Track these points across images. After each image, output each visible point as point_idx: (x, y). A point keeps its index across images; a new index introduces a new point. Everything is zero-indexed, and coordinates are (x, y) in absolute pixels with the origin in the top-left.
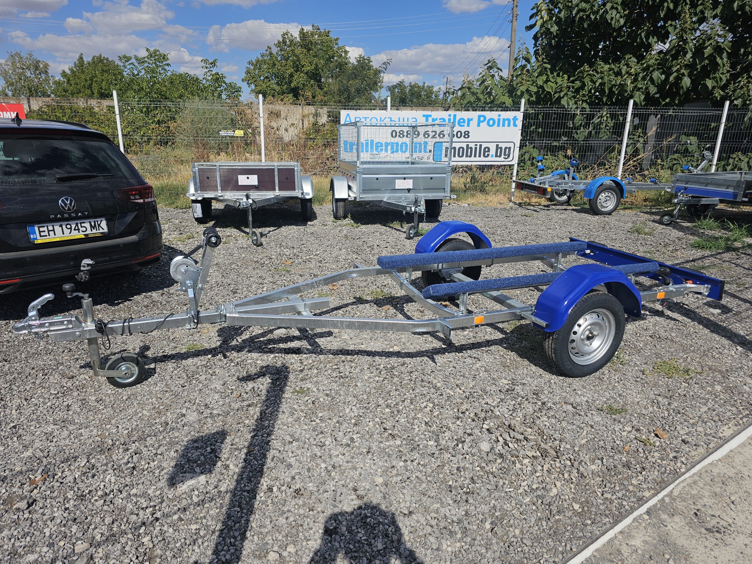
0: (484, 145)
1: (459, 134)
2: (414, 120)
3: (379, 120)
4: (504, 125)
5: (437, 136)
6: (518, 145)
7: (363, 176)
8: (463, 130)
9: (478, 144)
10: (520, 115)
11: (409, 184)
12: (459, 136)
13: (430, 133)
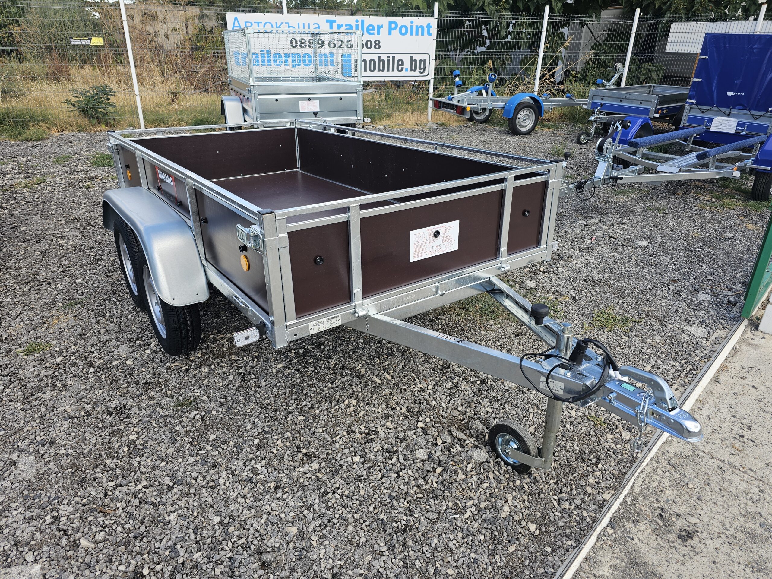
0: (397, 58)
1: (369, 43)
2: (317, 26)
3: (274, 25)
4: (417, 34)
5: (344, 46)
6: (433, 57)
7: (260, 97)
8: (373, 38)
9: (391, 56)
10: (433, 22)
11: (315, 106)
12: (369, 46)
13: (336, 42)
